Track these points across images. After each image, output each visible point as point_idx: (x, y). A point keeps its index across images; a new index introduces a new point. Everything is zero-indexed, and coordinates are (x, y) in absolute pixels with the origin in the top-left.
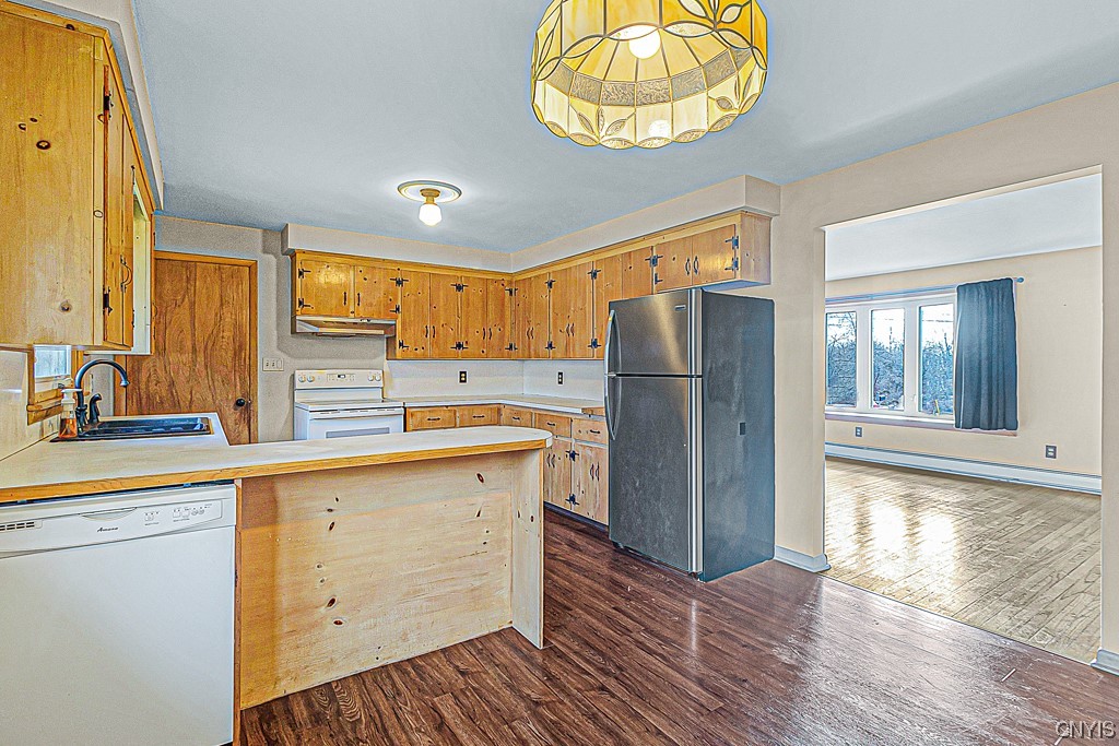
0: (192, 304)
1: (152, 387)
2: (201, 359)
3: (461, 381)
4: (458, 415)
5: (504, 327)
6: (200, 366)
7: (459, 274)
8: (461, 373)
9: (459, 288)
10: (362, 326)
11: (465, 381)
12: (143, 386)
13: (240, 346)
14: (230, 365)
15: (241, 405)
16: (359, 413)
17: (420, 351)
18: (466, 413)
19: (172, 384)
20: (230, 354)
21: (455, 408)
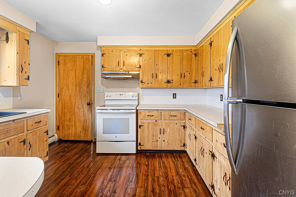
0: (76, 70)
1: (65, 98)
2: (78, 88)
3: (174, 98)
4: (162, 114)
5: (192, 72)
6: (78, 91)
7: (168, 49)
8: (174, 94)
9: (168, 55)
10: (126, 74)
11: (175, 98)
12: (63, 97)
13: (89, 84)
14: (86, 90)
15: (89, 104)
16: (116, 111)
17: (150, 85)
18: (167, 113)
19: (70, 96)
20: (86, 86)
21: (162, 111)
